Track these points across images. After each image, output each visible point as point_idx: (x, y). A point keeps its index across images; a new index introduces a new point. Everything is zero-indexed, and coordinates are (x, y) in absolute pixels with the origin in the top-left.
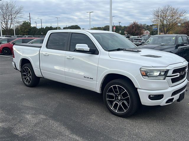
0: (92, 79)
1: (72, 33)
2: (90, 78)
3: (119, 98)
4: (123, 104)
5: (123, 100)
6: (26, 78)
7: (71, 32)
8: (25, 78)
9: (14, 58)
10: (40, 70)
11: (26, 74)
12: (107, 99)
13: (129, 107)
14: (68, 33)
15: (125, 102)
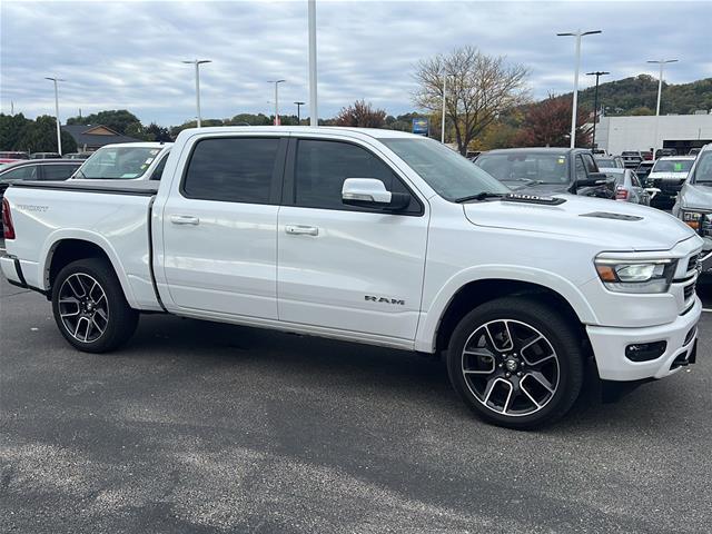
0: (402, 303)
1: (299, 139)
2: (394, 301)
3: (512, 363)
4: (530, 383)
5: (526, 369)
6: (78, 317)
7: (293, 135)
8: (73, 321)
9: (13, 238)
10: (151, 283)
11: (77, 302)
12: (464, 372)
13: (553, 392)
14: (278, 138)
15: (538, 376)
